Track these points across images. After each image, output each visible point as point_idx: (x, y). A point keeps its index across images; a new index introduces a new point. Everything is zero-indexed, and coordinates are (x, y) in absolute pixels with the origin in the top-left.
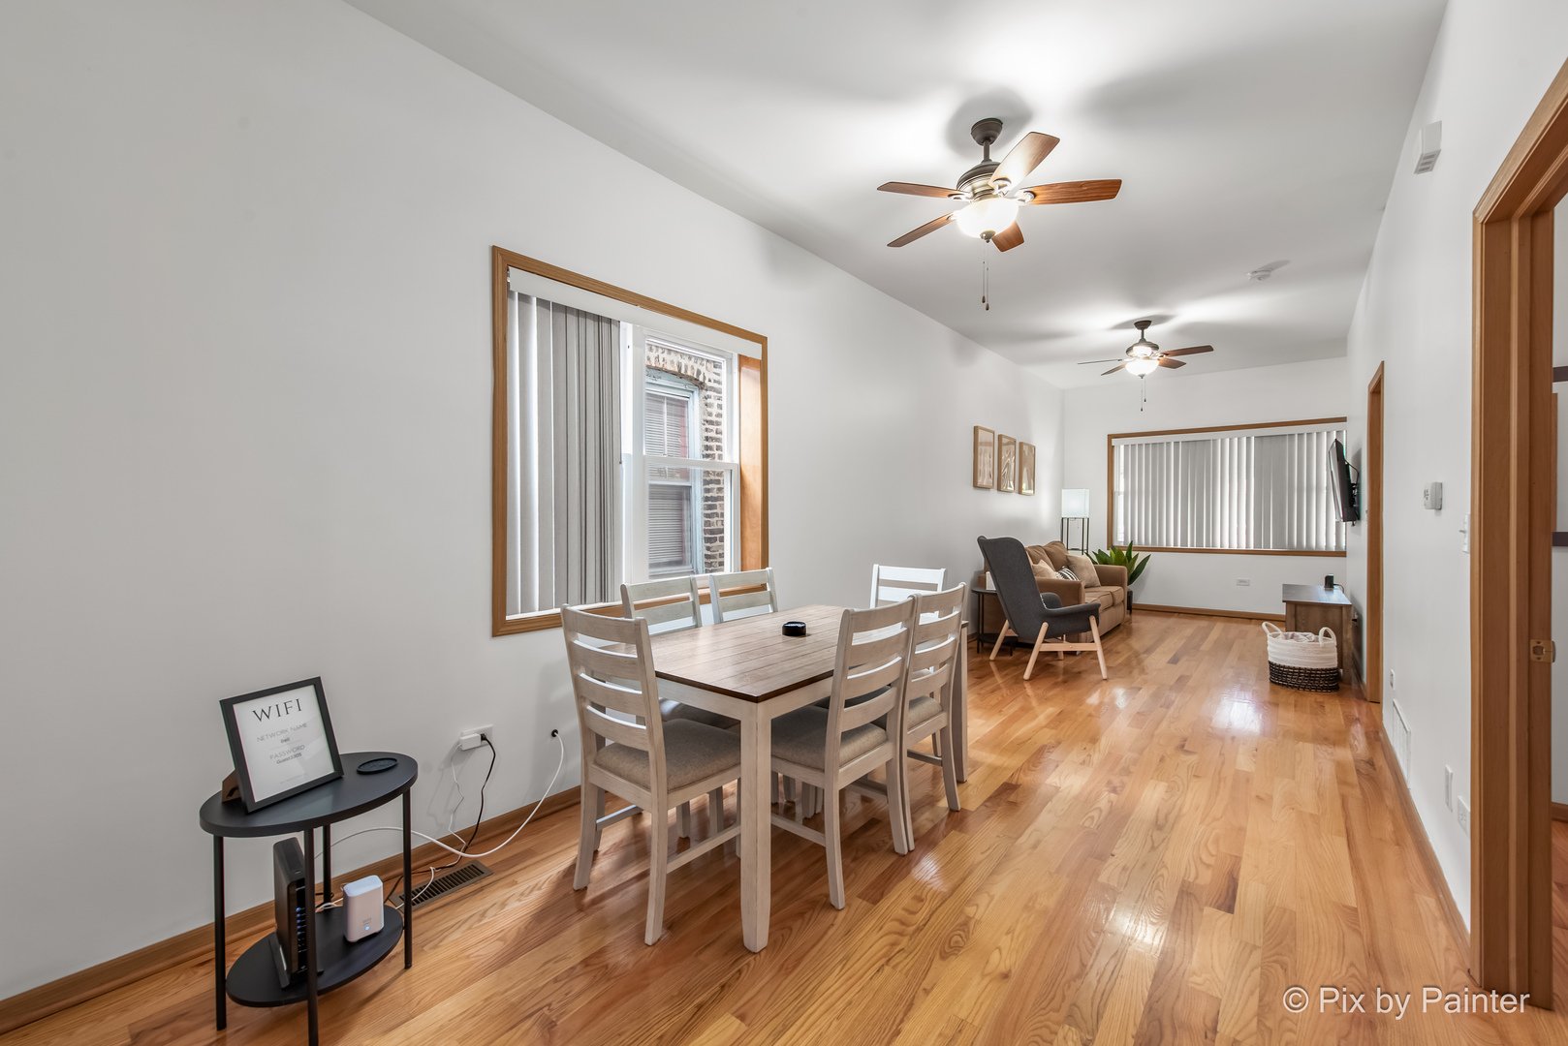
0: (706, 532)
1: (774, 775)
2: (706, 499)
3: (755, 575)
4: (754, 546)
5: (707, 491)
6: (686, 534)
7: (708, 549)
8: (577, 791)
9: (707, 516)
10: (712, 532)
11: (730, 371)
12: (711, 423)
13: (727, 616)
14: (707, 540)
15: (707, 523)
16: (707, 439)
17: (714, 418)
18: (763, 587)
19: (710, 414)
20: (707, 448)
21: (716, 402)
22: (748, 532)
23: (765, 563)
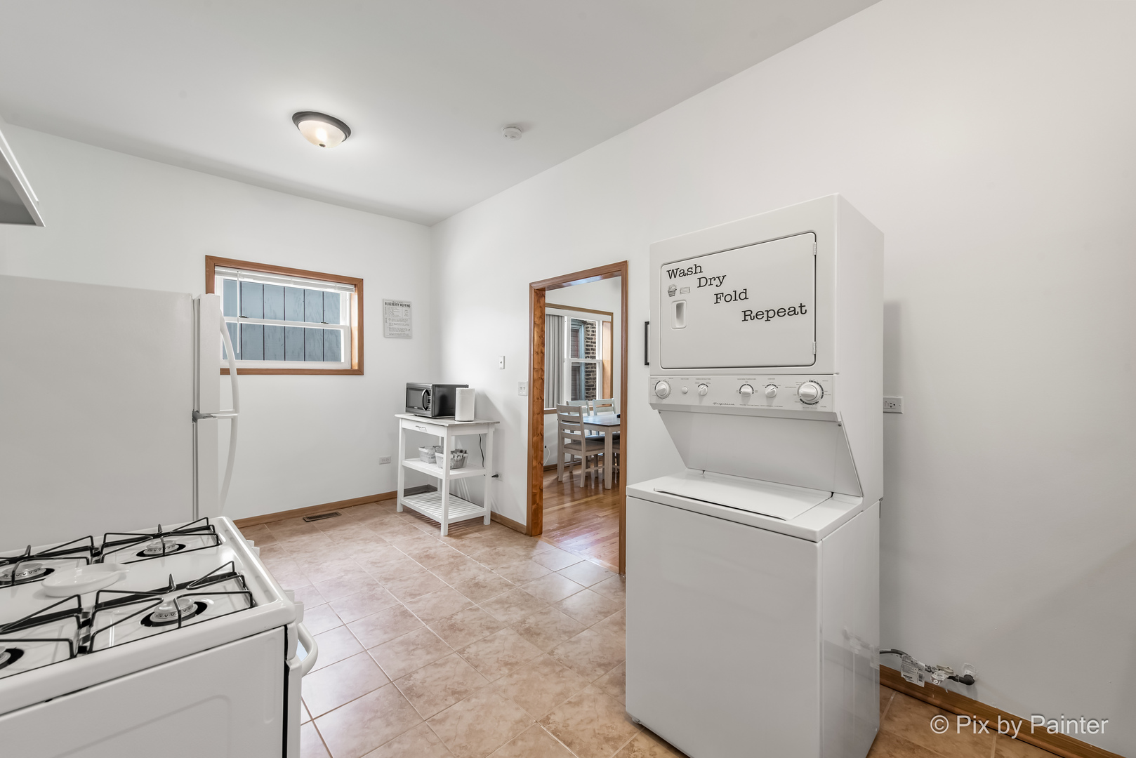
0: (586, 386)
1: (613, 454)
2: (586, 372)
3: (607, 400)
4: (608, 391)
5: (587, 368)
6: (578, 387)
7: (587, 393)
8: (556, 466)
9: (586, 379)
10: (589, 386)
11: (599, 325)
12: (589, 339)
13: (598, 413)
14: (587, 389)
15: (586, 382)
16: (587, 345)
17: (590, 337)
18: (611, 405)
19: (589, 335)
20: (587, 349)
21: (591, 330)
22: (605, 386)
23: (612, 396)
